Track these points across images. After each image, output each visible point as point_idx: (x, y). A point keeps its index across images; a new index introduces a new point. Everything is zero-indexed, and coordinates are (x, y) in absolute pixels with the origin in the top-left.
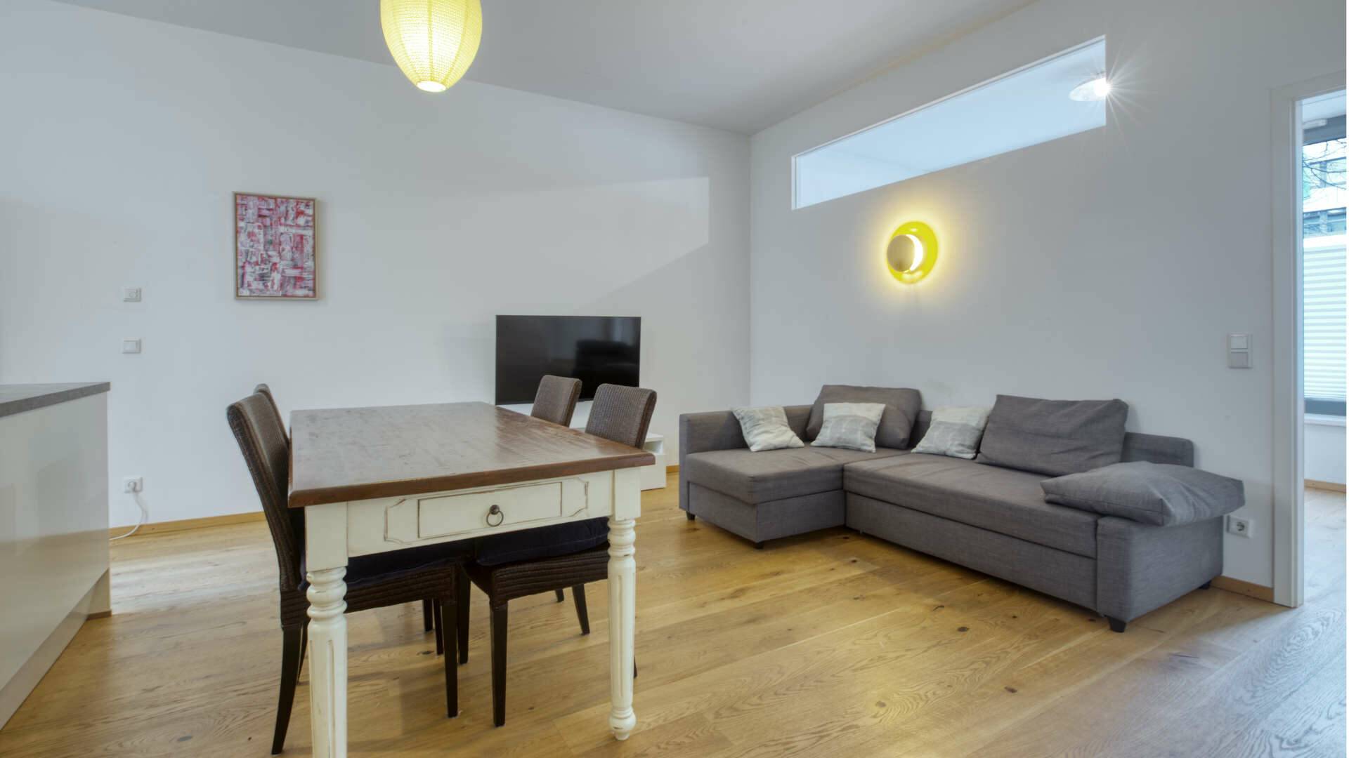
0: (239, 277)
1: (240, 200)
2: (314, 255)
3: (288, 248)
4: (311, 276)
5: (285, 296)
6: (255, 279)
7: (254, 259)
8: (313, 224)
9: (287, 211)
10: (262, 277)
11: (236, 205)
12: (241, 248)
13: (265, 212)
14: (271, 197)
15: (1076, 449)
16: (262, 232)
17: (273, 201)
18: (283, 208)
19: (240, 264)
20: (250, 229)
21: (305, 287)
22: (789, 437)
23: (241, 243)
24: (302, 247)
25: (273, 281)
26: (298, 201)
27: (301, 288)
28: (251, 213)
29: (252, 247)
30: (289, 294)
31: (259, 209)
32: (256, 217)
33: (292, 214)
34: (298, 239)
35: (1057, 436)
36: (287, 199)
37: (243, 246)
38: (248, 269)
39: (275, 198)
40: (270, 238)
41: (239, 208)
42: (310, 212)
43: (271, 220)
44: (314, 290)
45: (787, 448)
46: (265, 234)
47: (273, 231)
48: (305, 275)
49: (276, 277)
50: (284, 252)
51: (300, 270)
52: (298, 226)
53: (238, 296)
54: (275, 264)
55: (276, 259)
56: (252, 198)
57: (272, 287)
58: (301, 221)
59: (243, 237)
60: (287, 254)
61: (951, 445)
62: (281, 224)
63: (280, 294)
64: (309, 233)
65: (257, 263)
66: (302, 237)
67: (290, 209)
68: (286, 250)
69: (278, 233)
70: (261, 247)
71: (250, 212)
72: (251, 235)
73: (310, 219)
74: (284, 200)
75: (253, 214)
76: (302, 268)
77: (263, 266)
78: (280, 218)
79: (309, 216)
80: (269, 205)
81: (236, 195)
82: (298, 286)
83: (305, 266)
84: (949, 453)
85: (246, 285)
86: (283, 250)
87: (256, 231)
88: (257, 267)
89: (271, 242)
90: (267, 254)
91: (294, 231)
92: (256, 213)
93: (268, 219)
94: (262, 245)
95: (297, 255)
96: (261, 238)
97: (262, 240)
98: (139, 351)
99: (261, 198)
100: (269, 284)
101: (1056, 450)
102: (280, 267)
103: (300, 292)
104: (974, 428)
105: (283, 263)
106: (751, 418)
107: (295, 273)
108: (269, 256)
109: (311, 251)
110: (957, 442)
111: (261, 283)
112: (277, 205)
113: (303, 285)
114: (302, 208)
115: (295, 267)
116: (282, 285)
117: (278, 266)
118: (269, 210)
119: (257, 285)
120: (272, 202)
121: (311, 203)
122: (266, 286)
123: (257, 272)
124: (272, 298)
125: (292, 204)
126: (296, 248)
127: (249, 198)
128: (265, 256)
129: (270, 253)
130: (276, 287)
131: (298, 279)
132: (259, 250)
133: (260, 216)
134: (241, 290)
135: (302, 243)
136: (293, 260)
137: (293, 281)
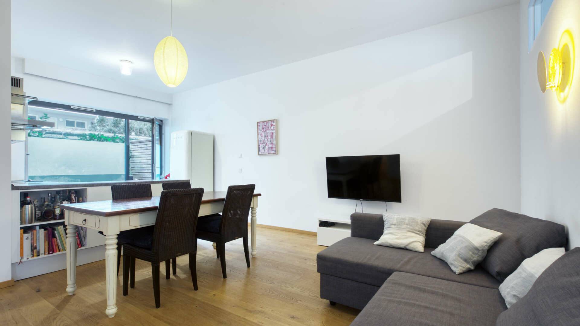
0: (259, 148)
1: (259, 124)
2: (275, 139)
4: (275, 146)
5: (269, 154)
7: (262, 142)
8: (277, 129)
9: (269, 125)
11: (258, 126)
12: (259, 139)
13: (264, 127)
14: (265, 121)
16: (263, 133)
19: (259, 144)
21: (274, 150)
22: (419, 242)
24: (273, 137)
26: (271, 121)
29: (261, 138)
30: (270, 153)
32: (262, 129)
33: (270, 126)
38: (261, 146)
42: (274, 124)
44: (276, 151)
46: (264, 134)
48: (273, 146)
49: (267, 147)
52: (271, 129)
53: (259, 154)
54: (266, 143)
55: (266, 142)
56: (261, 123)
58: (272, 128)
59: (259, 136)
60: (269, 140)
62: (268, 130)
63: (268, 153)
64: (274, 131)
65: (263, 144)
66: (272, 133)
69: (267, 133)
70: (263, 139)
71: (261, 127)
72: (261, 135)
73: (274, 126)
74: (268, 122)
76: (273, 144)
77: (264, 144)
78: (267, 128)
79: (274, 125)
80: (265, 124)
81: (258, 122)
82: (272, 150)
83: (273, 143)
85: (260, 151)
86: (268, 138)
87: (262, 133)
89: (265, 136)
91: (271, 131)
93: (265, 129)
95: (271, 139)
96: (263, 135)
97: (263, 136)
98: (242, 172)
99: (263, 122)
100: (265, 150)
102: (268, 144)
103: (273, 152)
107: (270, 146)
108: (265, 141)
109: (275, 137)
111: (263, 150)
112: (267, 124)
114: (272, 123)
115: (271, 144)
118: (265, 126)
119: (263, 151)
121: (274, 121)
122: (264, 151)
123: (263, 147)
124: (266, 155)
126: (271, 137)
128: (264, 141)
130: (267, 151)
131: (272, 148)
133: (263, 128)
134: (259, 153)
135: (272, 135)
137: (270, 149)
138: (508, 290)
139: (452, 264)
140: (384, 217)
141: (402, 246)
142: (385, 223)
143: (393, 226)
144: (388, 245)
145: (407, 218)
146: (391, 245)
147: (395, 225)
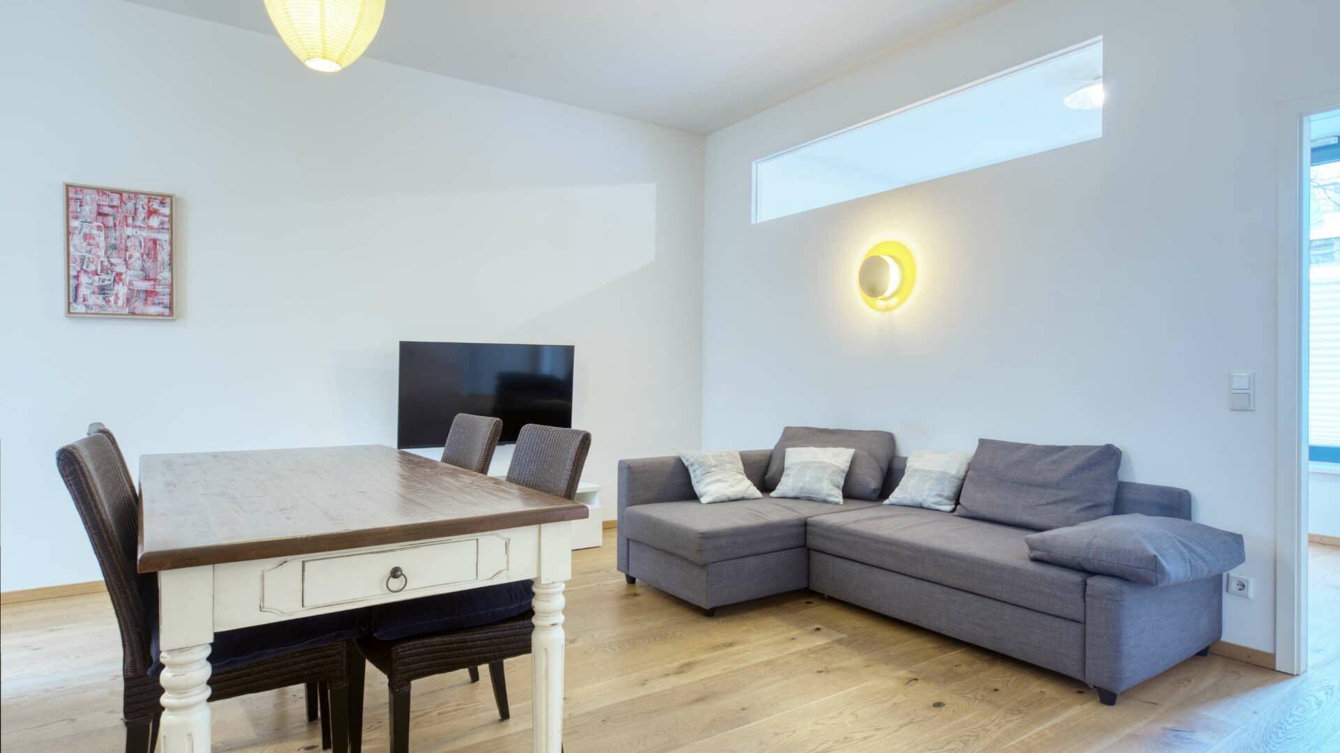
0: (71, 289)
1: (73, 194)
2: (171, 264)
3: (137, 255)
4: (167, 290)
6: (94, 293)
7: (92, 268)
8: (170, 225)
9: (136, 209)
10: (103, 290)
11: (68, 199)
12: (74, 253)
13: (106, 210)
14: (113, 191)
15: (1065, 501)
16: (102, 234)
17: (118, 196)
18: (130, 205)
19: (73, 273)
20: (86, 230)
21: (159, 303)
22: (747, 487)
23: (75, 247)
24: (156, 254)
25: (117, 295)
26: (151, 197)
27: (154, 304)
28: (89, 210)
29: (89, 252)
30: (137, 311)
31: (99, 205)
32: (94, 215)
33: (142, 214)
34: (150, 244)
35: (1044, 486)
36: (136, 194)
37: (77, 250)
38: (84, 279)
39: (120, 193)
40: (113, 242)
41: (72, 203)
42: (166, 211)
43: (114, 219)
44: (171, 307)
45: (743, 499)
46: (106, 238)
47: (118, 233)
48: (159, 289)
49: (121, 290)
50: (132, 260)
51: (152, 283)
52: (150, 228)
53: (69, 312)
54: (119, 274)
55: (120, 268)
56: (90, 191)
57: (116, 303)
58: (155, 221)
59: (77, 240)
60: (137, 263)
61: (928, 496)
62: (127, 225)
63: (127, 311)
64: (164, 237)
65: (96, 273)
66: (155, 242)
67: (139, 207)
68: (135, 258)
69: (124, 236)
70: (102, 253)
71: (87, 208)
72: (87, 237)
73: (166, 219)
74: (132, 195)
75: (91, 212)
76: (155, 280)
77: (104, 276)
78: (126, 217)
79: (165, 216)
80: (112, 200)
81: (68, 186)
82: (149, 302)
83: (159, 277)
84: (925, 505)
85: (81, 300)
86: (131, 257)
87: (95, 232)
88: (96, 278)
89: (115, 247)
90: (109, 261)
91: (144, 233)
92: (95, 211)
93: (111, 219)
94: (103, 252)
95: (149, 264)
96: (101, 240)
97: (102, 244)
99: (101, 191)
100: (112, 299)
101: (1043, 501)
103: (152, 310)
104: (953, 477)
105: (130, 272)
106: (701, 465)
107: (146, 285)
108: (112, 264)
109: (167, 258)
110: (934, 493)
111: (101, 297)
112: (122, 202)
113: (156, 301)
114: (155, 205)
115: (147, 278)
116: (128, 300)
117: (123, 276)
118: (113, 207)
119: (98, 300)
120: (116, 197)
121: (168, 200)
123: (96, 284)
124: (115, 316)
125: (143, 201)
126: (148, 255)
127: (86, 191)
128: (106, 263)
129: (113, 260)
130: (120, 303)
131: (149, 293)
132: (99, 257)
133: (100, 214)
134: (74, 305)
135: (155, 248)
136: (143, 269)
137: (143, 296)
140: (684, 460)
141: (740, 496)
142: (691, 470)
143: (714, 469)
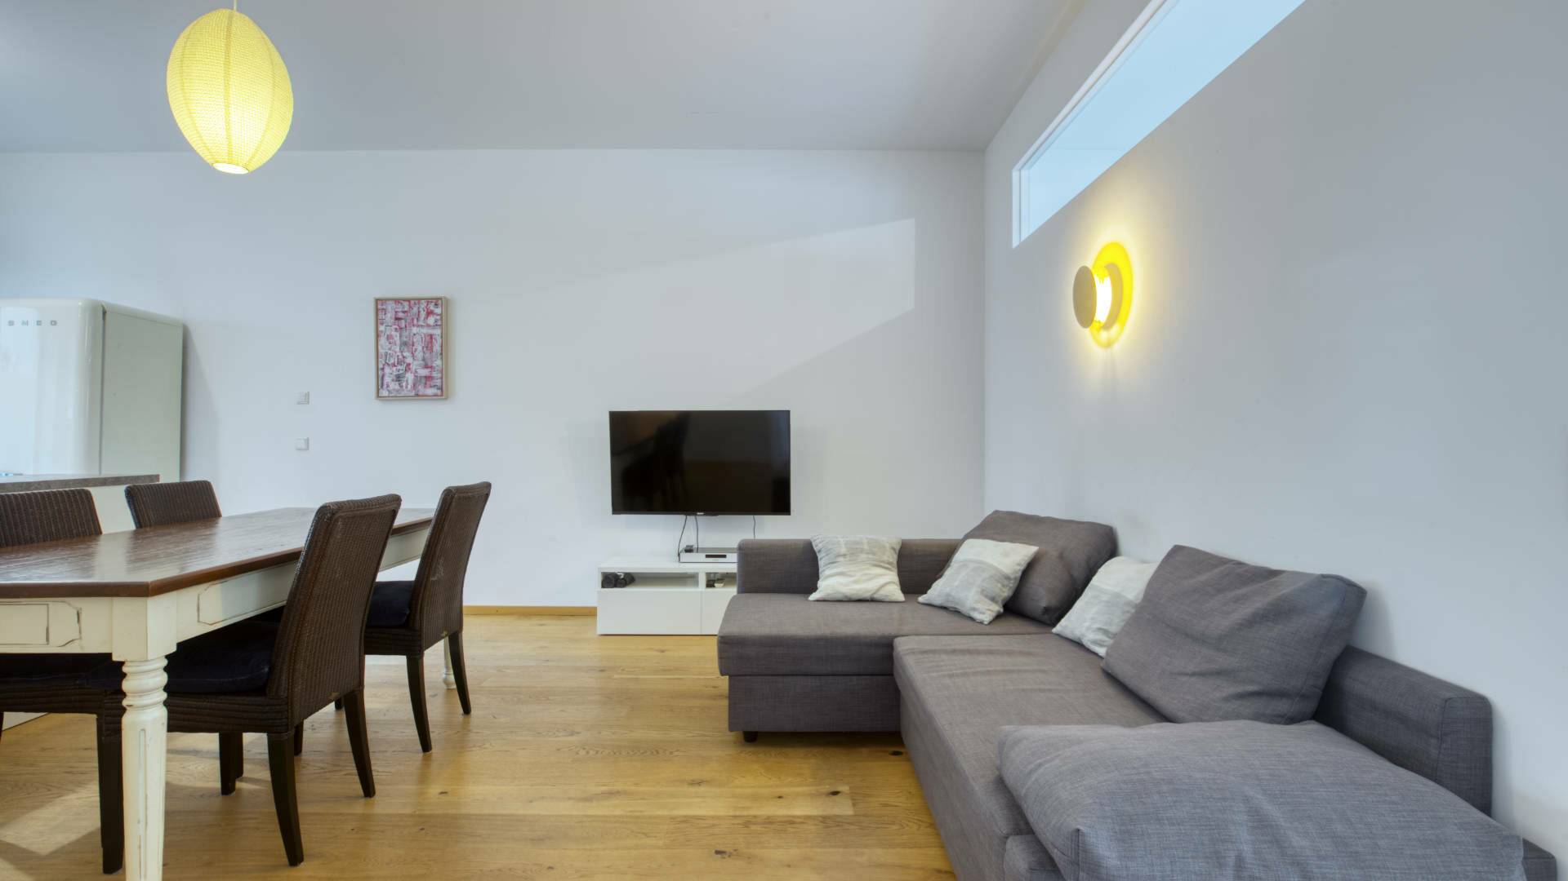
0: (380, 379)
1: (380, 304)
2: (441, 354)
3: (420, 348)
4: (440, 375)
5: (417, 395)
6: (393, 380)
7: (392, 361)
8: (444, 323)
9: (419, 312)
10: (398, 378)
11: (377, 310)
12: (381, 351)
13: (401, 315)
14: (405, 300)
16: (398, 334)
17: (407, 303)
18: (415, 310)
19: (381, 366)
20: (388, 333)
21: (435, 386)
22: (886, 583)
23: (382, 347)
24: (432, 346)
25: (407, 381)
26: (429, 300)
27: (431, 387)
28: (389, 317)
29: (390, 349)
30: (420, 393)
31: (396, 312)
32: (393, 320)
33: (423, 314)
34: (428, 339)
36: (419, 300)
37: (383, 349)
38: (387, 370)
39: (409, 300)
40: (405, 339)
41: (380, 313)
42: (438, 311)
43: (406, 322)
44: (441, 389)
46: (401, 336)
47: (407, 333)
48: (435, 374)
49: (410, 377)
50: (417, 353)
51: (429, 370)
52: (428, 326)
53: (378, 396)
54: (409, 365)
55: (409, 360)
56: (391, 302)
57: (407, 387)
58: (431, 320)
59: (383, 340)
60: (419, 355)
62: (414, 325)
63: (413, 394)
64: (437, 332)
65: (394, 365)
66: (431, 336)
67: (421, 310)
68: (418, 350)
69: (412, 334)
70: (398, 349)
71: (389, 315)
72: (389, 337)
73: (438, 317)
74: (416, 302)
75: (391, 318)
76: (431, 367)
77: (399, 367)
78: (413, 319)
79: (438, 315)
80: (403, 308)
81: (377, 301)
82: (428, 385)
83: (434, 365)
85: (385, 386)
86: (416, 350)
87: (394, 333)
88: (394, 369)
89: (405, 344)
90: (402, 355)
91: (425, 331)
92: (394, 317)
93: (403, 321)
94: (398, 347)
95: (427, 355)
96: (397, 339)
97: (398, 342)
98: (307, 448)
99: (397, 301)
100: (404, 384)
101: (1191, 668)
102: (413, 367)
103: (430, 391)
104: (1129, 603)
105: (415, 363)
106: (828, 552)
107: (424, 372)
108: (404, 357)
109: (439, 349)
111: (397, 383)
112: (410, 307)
113: (432, 384)
114: (432, 307)
115: (426, 367)
116: (414, 385)
117: (411, 366)
118: (404, 312)
119: (394, 386)
120: (406, 304)
121: (440, 302)
122: (402, 387)
123: (395, 374)
124: (406, 398)
125: (423, 304)
126: (427, 347)
127: (388, 302)
128: (400, 357)
129: (405, 354)
130: (409, 387)
131: (428, 378)
132: (396, 352)
133: (397, 319)
134: (381, 391)
135: (431, 342)
136: (424, 360)
137: (423, 381)
138: (1087, 624)
139: (974, 609)
140: (814, 544)
141: (867, 595)
142: (819, 556)
143: (841, 559)
144: (839, 597)
145: (865, 541)
146: (846, 597)
147: (844, 555)
